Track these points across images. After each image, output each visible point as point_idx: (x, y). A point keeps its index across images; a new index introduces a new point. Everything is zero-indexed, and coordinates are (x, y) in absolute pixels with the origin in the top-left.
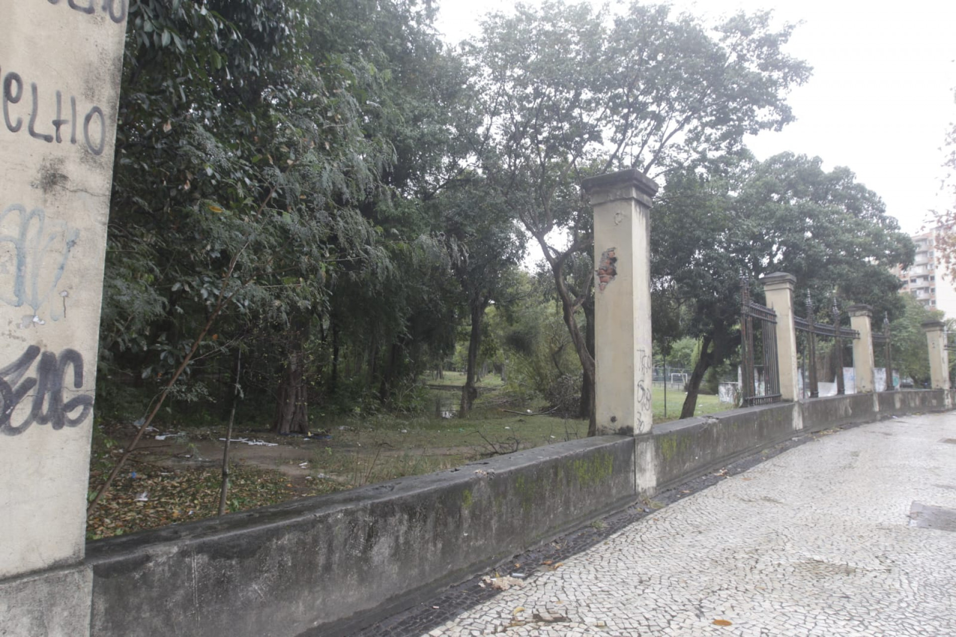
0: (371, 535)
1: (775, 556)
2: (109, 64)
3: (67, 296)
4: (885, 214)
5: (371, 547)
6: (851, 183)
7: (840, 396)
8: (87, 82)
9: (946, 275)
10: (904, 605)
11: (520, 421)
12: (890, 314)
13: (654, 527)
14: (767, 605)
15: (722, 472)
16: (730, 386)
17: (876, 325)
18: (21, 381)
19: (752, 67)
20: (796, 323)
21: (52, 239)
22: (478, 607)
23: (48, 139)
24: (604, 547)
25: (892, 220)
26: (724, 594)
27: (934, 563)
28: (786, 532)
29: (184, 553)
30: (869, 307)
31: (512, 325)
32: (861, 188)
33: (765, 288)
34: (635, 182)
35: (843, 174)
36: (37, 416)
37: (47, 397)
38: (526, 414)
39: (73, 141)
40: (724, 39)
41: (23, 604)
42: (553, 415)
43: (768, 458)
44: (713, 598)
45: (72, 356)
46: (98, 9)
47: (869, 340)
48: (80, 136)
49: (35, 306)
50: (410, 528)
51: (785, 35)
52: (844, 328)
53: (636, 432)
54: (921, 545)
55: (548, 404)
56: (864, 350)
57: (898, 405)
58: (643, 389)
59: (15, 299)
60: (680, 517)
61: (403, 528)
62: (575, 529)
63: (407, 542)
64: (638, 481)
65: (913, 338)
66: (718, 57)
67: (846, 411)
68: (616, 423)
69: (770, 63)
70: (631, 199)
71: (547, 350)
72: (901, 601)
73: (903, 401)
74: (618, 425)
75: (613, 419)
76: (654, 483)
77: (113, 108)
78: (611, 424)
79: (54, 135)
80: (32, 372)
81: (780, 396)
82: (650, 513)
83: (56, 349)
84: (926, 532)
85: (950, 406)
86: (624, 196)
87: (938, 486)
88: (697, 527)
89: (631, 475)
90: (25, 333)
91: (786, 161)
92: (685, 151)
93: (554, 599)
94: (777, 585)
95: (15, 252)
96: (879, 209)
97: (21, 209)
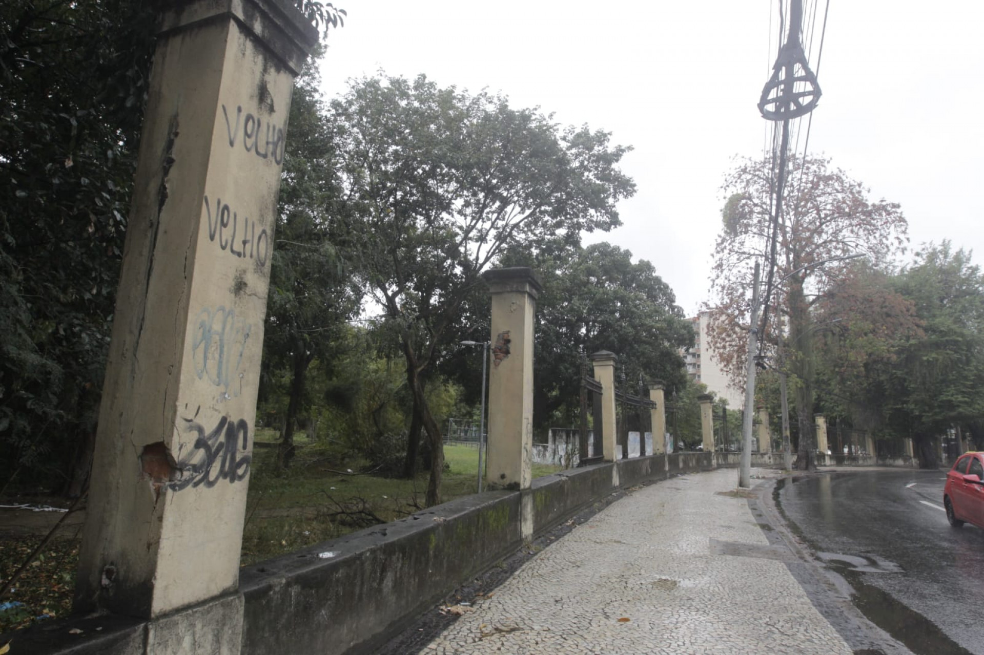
0: (384, 570)
1: (637, 579)
2: (272, 195)
3: (242, 377)
4: (675, 304)
5: (383, 580)
6: (651, 275)
7: (643, 458)
8: (261, 210)
9: (713, 356)
10: (724, 600)
11: (343, 481)
12: (676, 388)
13: (543, 565)
14: (645, 607)
15: (570, 522)
16: (541, 448)
17: (667, 395)
18: (216, 445)
19: (590, 176)
20: (616, 395)
21: (237, 332)
22: (452, 627)
23: (239, 254)
24: (515, 582)
25: (680, 309)
26: (616, 604)
27: (734, 575)
28: (636, 563)
29: (288, 584)
30: (663, 382)
31: (331, 379)
32: (658, 280)
33: (594, 364)
34: (529, 279)
35: (646, 267)
36: (223, 474)
37: (228, 457)
38: (348, 474)
39: (251, 256)
40: (569, 148)
41: (209, 624)
42: (375, 475)
43: (600, 510)
44: (611, 607)
45: (243, 424)
46: (269, 154)
47: (663, 409)
48: (255, 253)
49: (227, 386)
50: (403, 565)
51: (618, 154)
52: (646, 400)
53: (522, 487)
54: (723, 565)
55: (368, 463)
56: (659, 418)
57: (681, 465)
58: (527, 451)
59: (217, 380)
60: (558, 556)
61: (400, 565)
62: (487, 569)
63: (401, 577)
64: (523, 529)
65: (686, 407)
66: (563, 161)
67: (647, 470)
68: (505, 480)
69: (606, 176)
70: (524, 292)
71: (366, 407)
72: (722, 598)
73: (685, 462)
74: (507, 481)
75: (503, 477)
76: (531, 531)
77: (272, 230)
78: (502, 481)
79: (242, 251)
80: (222, 438)
81: (603, 457)
82: (536, 554)
83: (234, 419)
84: (724, 557)
85: (716, 466)
86: (520, 289)
87: (722, 526)
88: (574, 563)
89: (518, 523)
90: (220, 407)
91: (604, 250)
92: (524, 232)
93: (502, 617)
94: (647, 597)
95: (219, 343)
96: (671, 299)
97: (222, 309)
